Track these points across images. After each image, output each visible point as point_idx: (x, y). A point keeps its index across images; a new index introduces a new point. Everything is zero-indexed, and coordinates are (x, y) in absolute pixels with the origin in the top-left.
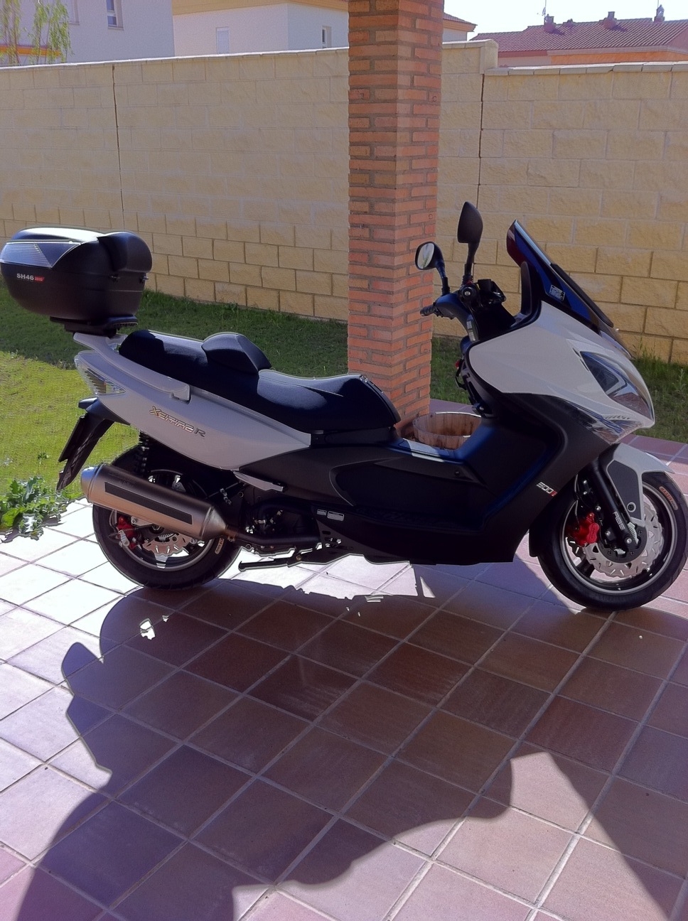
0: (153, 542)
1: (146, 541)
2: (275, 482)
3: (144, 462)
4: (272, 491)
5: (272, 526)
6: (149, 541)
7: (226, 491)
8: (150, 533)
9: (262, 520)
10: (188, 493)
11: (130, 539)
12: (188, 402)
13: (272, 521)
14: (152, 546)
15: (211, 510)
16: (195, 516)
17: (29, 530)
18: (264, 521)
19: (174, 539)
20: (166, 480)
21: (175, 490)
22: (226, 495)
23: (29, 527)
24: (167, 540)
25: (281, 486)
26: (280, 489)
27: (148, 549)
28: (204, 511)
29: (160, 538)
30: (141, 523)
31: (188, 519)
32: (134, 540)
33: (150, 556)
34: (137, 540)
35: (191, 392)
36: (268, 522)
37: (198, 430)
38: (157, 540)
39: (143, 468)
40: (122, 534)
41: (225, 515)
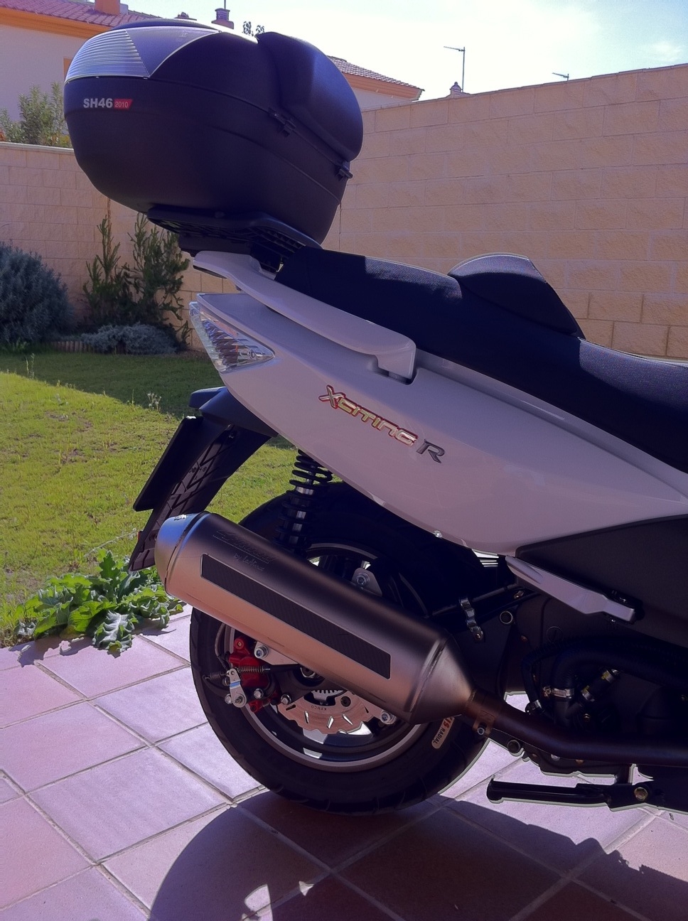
0: (301, 702)
1: (285, 700)
2: (614, 595)
3: (299, 521)
4: (604, 616)
5: (587, 706)
6: (293, 698)
7: (474, 606)
8: (296, 682)
9: (562, 688)
10: (386, 598)
11: (248, 690)
12: (408, 381)
13: (586, 695)
14: (297, 711)
15: (440, 649)
16: (400, 658)
17: (111, 637)
18: (567, 693)
19: (346, 702)
20: (341, 567)
21: (357, 589)
22: (471, 613)
23: (112, 632)
24: (331, 701)
25: (628, 605)
26: (625, 613)
27: (289, 716)
28: (420, 648)
29: (318, 695)
30: (274, 659)
31: (380, 664)
32: (258, 695)
33: (292, 733)
34: (265, 694)
35: (418, 364)
36: (577, 696)
37: (428, 444)
38: (310, 698)
39: (296, 533)
40: (233, 676)
41: (469, 665)
